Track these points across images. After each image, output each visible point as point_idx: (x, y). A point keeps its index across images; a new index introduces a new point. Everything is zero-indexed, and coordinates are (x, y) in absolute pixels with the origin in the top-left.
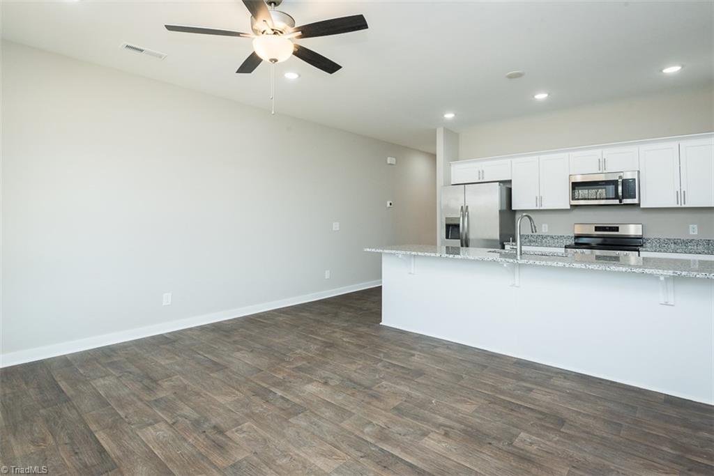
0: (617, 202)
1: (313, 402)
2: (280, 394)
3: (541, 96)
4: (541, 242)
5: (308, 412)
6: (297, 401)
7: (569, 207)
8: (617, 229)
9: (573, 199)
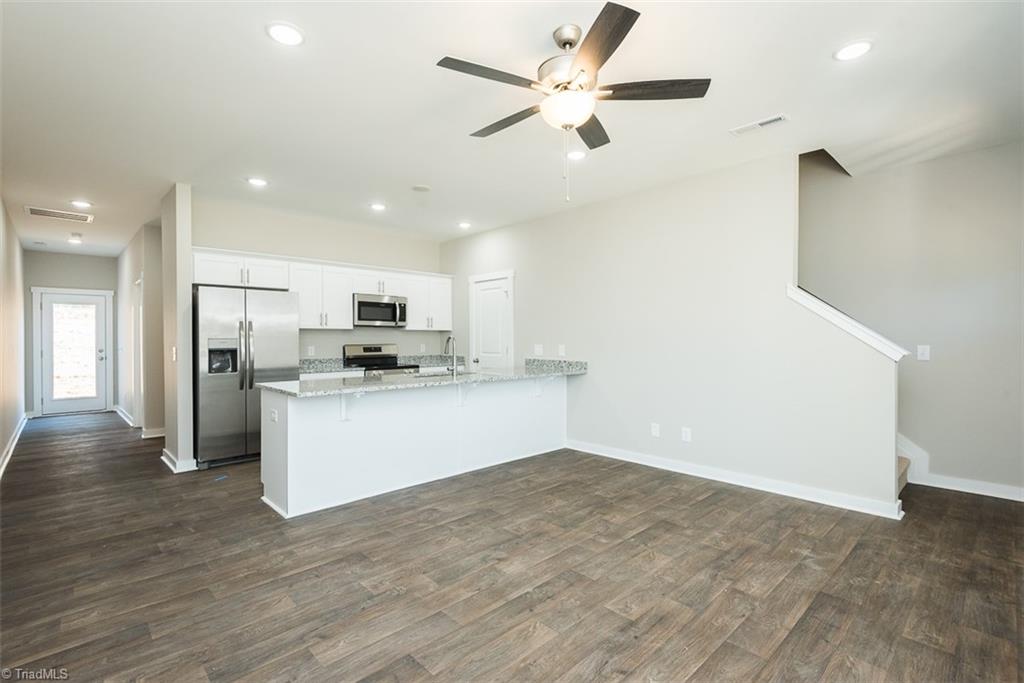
0: (393, 324)
3: (378, 208)
4: (308, 368)
7: (352, 327)
8: (379, 350)
9: (360, 319)
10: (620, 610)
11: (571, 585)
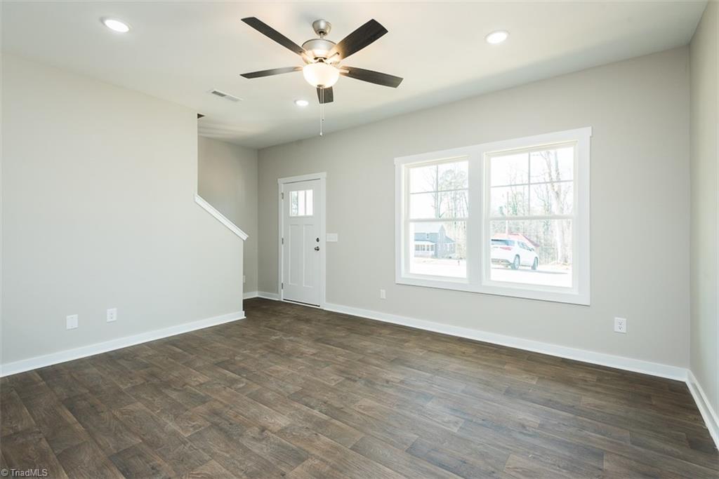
1: (281, 405)
2: (316, 412)
5: (287, 395)
6: (297, 405)
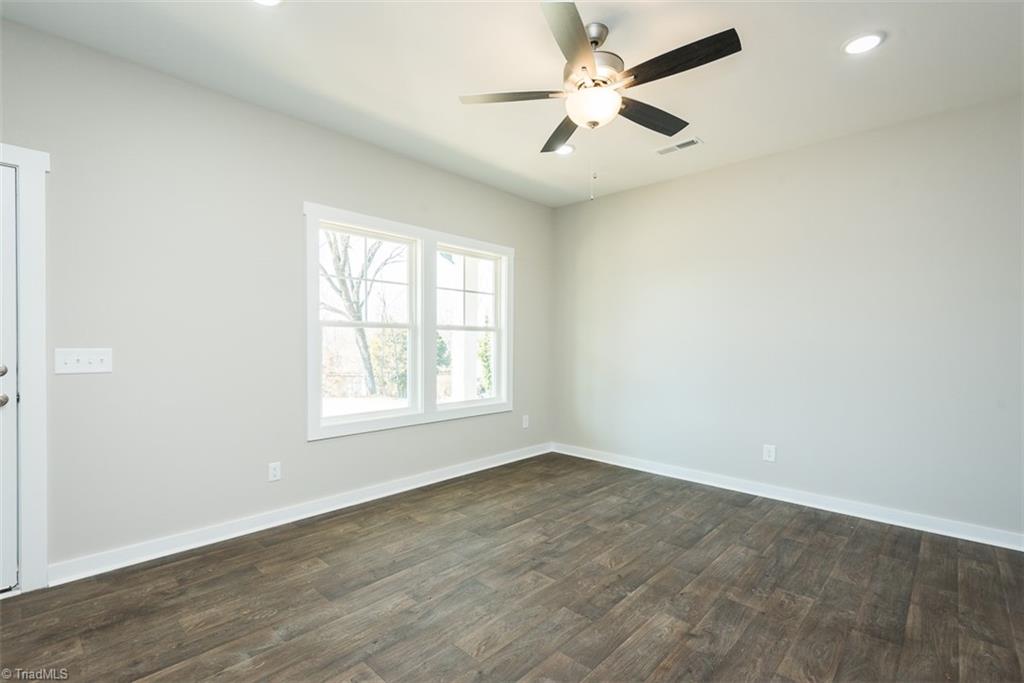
10: (542, 578)
11: (589, 601)
